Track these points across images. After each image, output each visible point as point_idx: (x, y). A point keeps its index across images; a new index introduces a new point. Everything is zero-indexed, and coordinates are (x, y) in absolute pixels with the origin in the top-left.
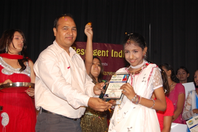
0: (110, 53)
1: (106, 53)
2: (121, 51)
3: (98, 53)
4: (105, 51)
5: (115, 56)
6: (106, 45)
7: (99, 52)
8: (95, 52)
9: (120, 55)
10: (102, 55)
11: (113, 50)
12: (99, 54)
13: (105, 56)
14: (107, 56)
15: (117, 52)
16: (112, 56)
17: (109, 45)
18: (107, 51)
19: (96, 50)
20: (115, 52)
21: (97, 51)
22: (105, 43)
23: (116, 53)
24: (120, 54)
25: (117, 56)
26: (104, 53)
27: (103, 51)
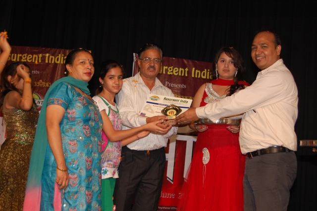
0: (189, 72)
1: (185, 71)
2: (206, 70)
3: (174, 72)
4: (183, 70)
5: (196, 76)
6: (185, 62)
7: (176, 70)
8: (170, 69)
9: (204, 75)
10: (180, 74)
11: (194, 69)
12: (176, 73)
13: (183, 75)
14: (186, 75)
15: (199, 72)
16: (193, 76)
17: (189, 61)
18: (187, 70)
19: (172, 68)
20: (197, 71)
21: (173, 68)
22: (185, 59)
23: (198, 73)
24: (204, 73)
25: (199, 77)
26: (182, 71)
27: (181, 69)
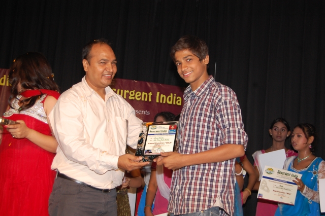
0: (154, 97)
1: (148, 96)
2: (172, 94)
3: (137, 96)
4: (146, 94)
5: (161, 102)
6: (149, 85)
7: (138, 94)
8: (132, 93)
9: (170, 100)
10: (143, 99)
11: (158, 93)
12: (138, 97)
13: (146, 100)
14: (150, 100)
15: (165, 96)
16: (157, 101)
17: (153, 84)
18: (150, 94)
19: (133, 92)
20: (162, 96)
21: (135, 93)
22: (149, 82)
23: (163, 98)
24: (170, 98)
25: (164, 102)
26: (145, 96)
27: (144, 93)
